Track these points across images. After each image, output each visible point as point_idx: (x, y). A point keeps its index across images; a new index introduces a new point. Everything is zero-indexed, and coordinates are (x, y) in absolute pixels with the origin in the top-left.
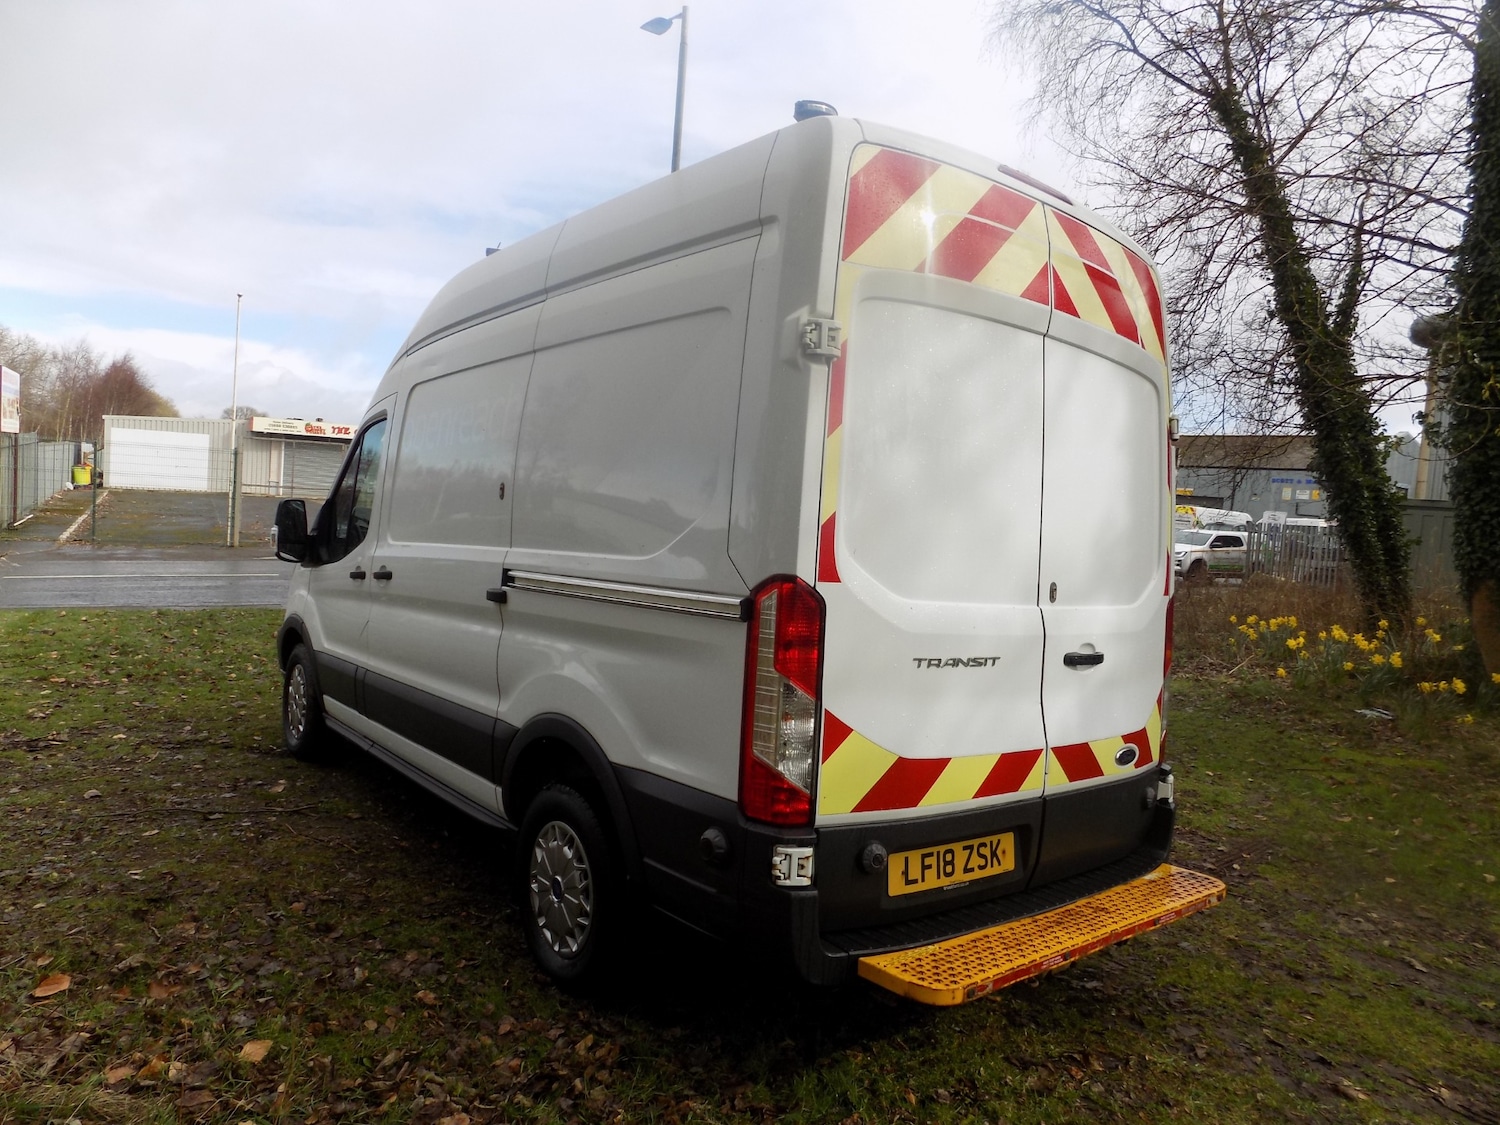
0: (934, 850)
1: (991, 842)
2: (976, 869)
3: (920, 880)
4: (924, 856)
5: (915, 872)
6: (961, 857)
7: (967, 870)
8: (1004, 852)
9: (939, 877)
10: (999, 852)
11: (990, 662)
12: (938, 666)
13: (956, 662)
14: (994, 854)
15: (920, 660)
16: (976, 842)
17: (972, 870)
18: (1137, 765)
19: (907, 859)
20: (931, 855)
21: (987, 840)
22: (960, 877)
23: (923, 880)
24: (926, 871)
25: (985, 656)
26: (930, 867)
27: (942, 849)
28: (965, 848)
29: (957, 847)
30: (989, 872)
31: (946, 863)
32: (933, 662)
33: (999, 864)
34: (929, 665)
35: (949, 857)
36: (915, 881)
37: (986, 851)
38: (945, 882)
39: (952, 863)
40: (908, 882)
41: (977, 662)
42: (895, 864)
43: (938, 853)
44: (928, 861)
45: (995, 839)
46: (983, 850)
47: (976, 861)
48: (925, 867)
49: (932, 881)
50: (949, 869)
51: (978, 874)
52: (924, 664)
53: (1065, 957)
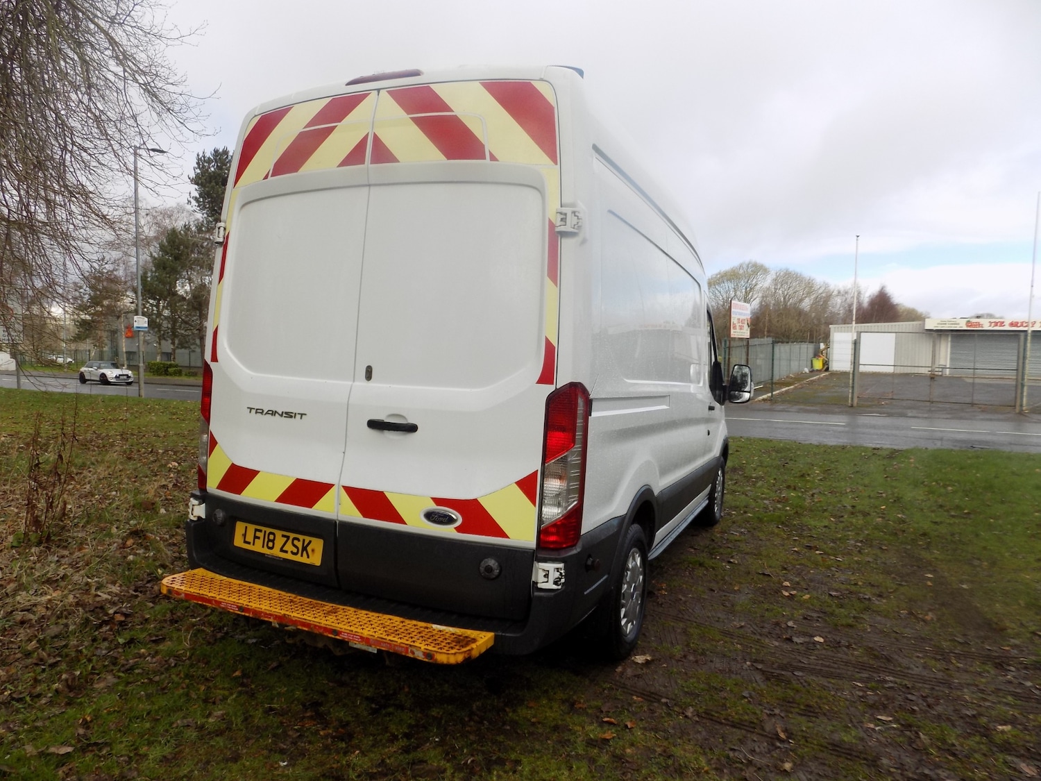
0: (263, 529)
1: (304, 540)
2: (289, 552)
3: (252, 543)
4: (256, 530)
5: (250, 538)
6: (280, 541)
7: (282, 550)
8: (313, 550)
9: (263, 547)
10: (309, 549)
11: (298, 417)
12: (262, 413)
13: (274, 413)
14: (305, 549)
15: (251, 409)
16: (292, 535)
17: (286, 552)
18: (459, 529)
19: (246, 527)
20: (260, 531)
21: (301, 537)
22: (276, 552)
23: (254, 544)
24: (256, 540)
25: (294, 412)
26: (259, 538)
27: (269, 530)
28: (283, 536)
29: (279, 533)
30: (298, 558)
31: (269, 540)
32: (258, 411)
33: (308, 557)
34: (256, 412)
35: (271, 537)
36: (249, 543)
37: (300, 545)
38: (266, 551)
39: (273, 541)
40: (245, 542)
41: (289, 415)
42: (240, 527)
43: (265, 532)
44: (258, 534)
45: (307, 539)
46: (296, 542)
47: (289, 547)
48: (256, 537)
49: (258, 547)
50: (270, 544)
51: (289, 556)
52: (253, 411)
53: (241, 608)
